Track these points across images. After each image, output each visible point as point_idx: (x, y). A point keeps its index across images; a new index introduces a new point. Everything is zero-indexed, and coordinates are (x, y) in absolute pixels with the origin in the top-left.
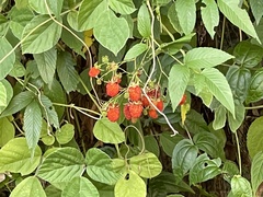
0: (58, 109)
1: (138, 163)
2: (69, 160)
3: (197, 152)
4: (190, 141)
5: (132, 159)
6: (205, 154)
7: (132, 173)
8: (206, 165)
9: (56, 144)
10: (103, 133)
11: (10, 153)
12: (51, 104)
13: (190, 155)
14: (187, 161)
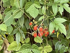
0: (25, 34)
1: (46, 48)
2: (28, 47)
3: (62, 45)
4: (60, 42)
6: (64, 45)
7: (44, 51)
8: (64, 48)
9: (25, 43)
10: (37, 40)
11: (13, 45)
12: (23, 32)
13: (60, 45)
14: (59, 47)
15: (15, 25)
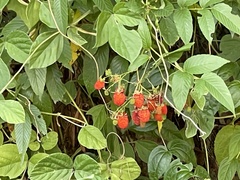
0: (46, 118)
1: (119, 167)
3: (171, 157)
4: (165, 148)
5: (113, 164)
6: (178, 160)
8: (179, 169)
9: (41, 150)
10: (87, 140)
12: (39, 113)
13: (164, 160)
14: (162, 165)
15: (13, 89)
